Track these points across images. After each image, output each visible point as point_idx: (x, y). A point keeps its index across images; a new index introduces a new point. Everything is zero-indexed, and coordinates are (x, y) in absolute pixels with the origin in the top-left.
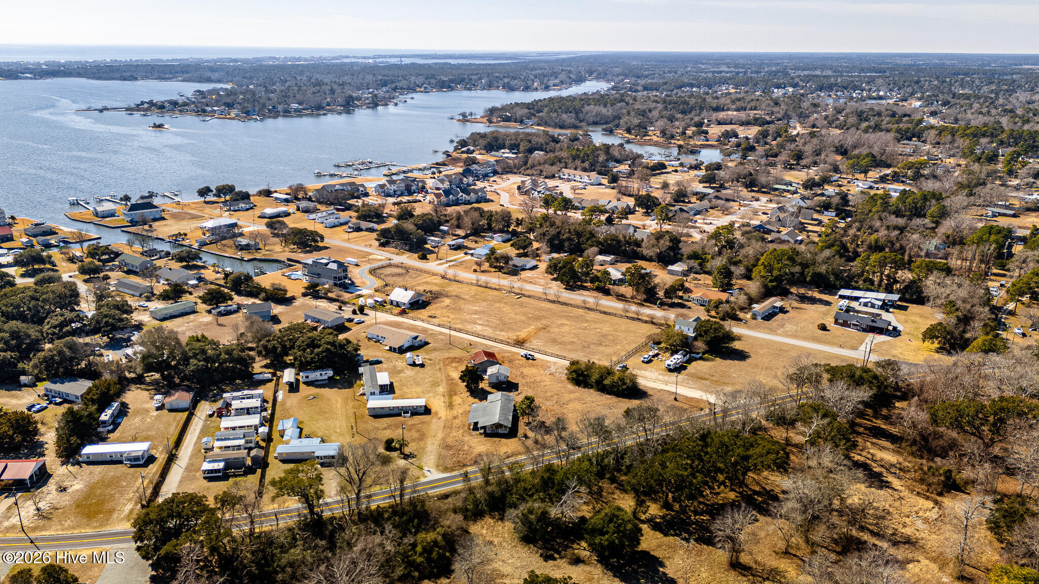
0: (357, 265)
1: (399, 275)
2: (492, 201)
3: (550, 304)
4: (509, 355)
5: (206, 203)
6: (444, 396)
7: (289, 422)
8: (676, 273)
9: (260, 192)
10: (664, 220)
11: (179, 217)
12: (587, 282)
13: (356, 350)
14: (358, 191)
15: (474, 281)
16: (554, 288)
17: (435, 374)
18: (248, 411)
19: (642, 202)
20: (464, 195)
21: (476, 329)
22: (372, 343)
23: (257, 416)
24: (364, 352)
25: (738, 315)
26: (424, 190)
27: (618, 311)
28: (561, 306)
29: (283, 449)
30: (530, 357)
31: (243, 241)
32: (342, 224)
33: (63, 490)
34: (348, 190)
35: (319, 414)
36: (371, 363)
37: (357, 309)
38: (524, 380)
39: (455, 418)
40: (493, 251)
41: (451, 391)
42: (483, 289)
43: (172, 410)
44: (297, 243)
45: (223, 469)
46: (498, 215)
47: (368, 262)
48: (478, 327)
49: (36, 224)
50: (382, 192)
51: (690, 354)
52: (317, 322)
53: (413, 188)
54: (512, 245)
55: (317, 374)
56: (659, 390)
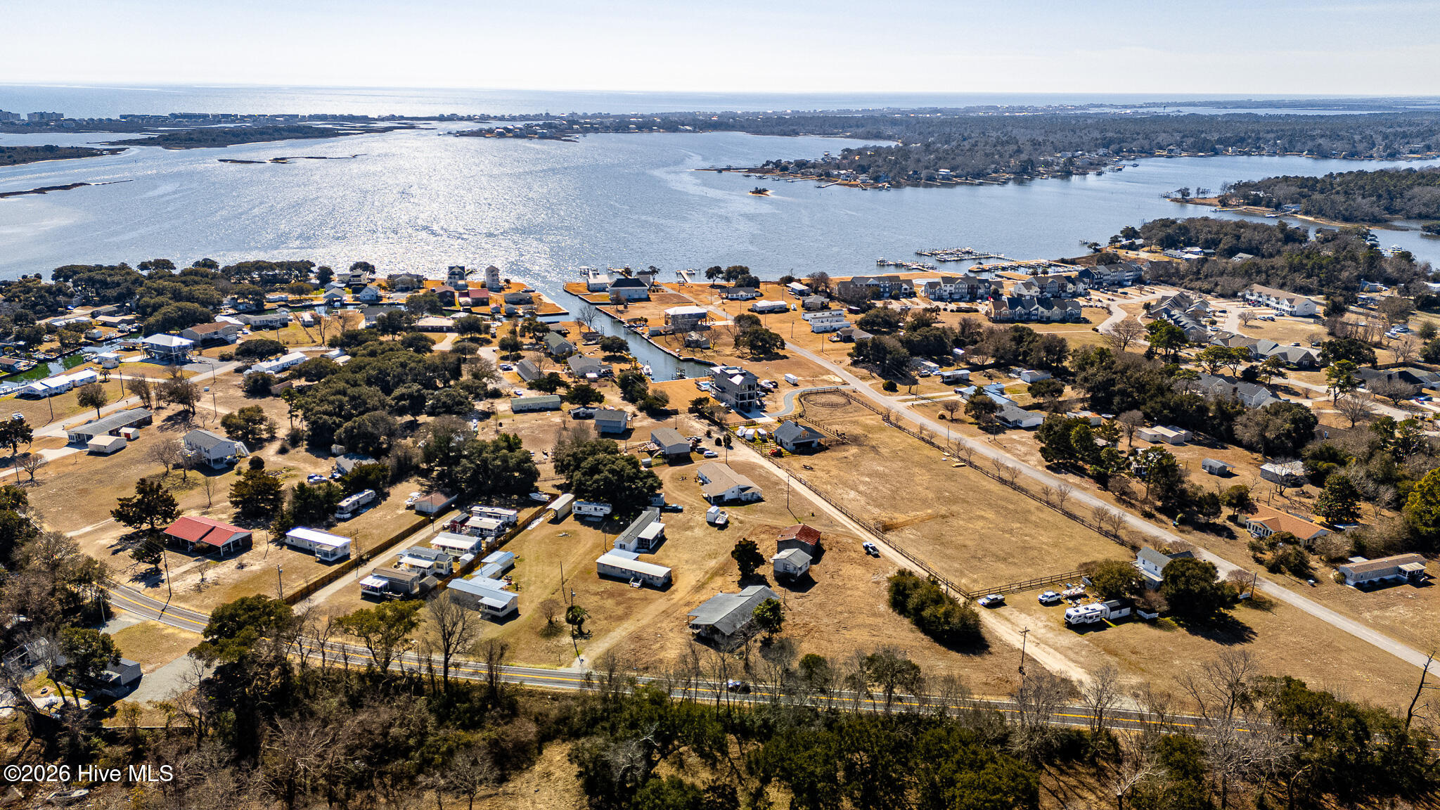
0: (795, 385)
1: (833, 406)
2: (1086, 321)
3: (998, 484)
4: (850, 541)
5: (713, 286)
6: (707, 572)
7: (497, 555)
8: (1273, 478)
9: (782, 279)
10: (1341, 387)
11: (667, 300)
12: (1087, 462)
13: (652, 488)
14: (899, 290)
15: (915, 430)
16: (1031, 463)
17: (728, 541)
18: (481, 533)
19: (1335, 351)
20: (1041, 309)
21: (845, 496)
22: (698, 484)
23: (476, 539)
24: (676, 494)
25: (1314, 569)
26: (996, 296)
27: (1089, 517)
28: (1010, 490)
29: (456, 584)
30: (872, 552)
31: (694, 336)
32: (835, 330)
33: (241, 566)
34: (885, 287)
35: (550, 555)
36: (665, 508)
37: (722, 438)
38: (830, 581)
39: (688, 604)
40: (980, 391)
41: (721, 568)
42: (923, 443)
43: (419, 513)
44: (753, 346)
45: (381, 589)
46: (1040, 342)
47: (813, 383)
48: (853, 494)
49: (526, 291)
50: (931, 294)
51: (1134, 609)
52: (659, 445)
53: (981, 291)
54: (1029, 389)
55: (592, 507)
56: (1012, 650)
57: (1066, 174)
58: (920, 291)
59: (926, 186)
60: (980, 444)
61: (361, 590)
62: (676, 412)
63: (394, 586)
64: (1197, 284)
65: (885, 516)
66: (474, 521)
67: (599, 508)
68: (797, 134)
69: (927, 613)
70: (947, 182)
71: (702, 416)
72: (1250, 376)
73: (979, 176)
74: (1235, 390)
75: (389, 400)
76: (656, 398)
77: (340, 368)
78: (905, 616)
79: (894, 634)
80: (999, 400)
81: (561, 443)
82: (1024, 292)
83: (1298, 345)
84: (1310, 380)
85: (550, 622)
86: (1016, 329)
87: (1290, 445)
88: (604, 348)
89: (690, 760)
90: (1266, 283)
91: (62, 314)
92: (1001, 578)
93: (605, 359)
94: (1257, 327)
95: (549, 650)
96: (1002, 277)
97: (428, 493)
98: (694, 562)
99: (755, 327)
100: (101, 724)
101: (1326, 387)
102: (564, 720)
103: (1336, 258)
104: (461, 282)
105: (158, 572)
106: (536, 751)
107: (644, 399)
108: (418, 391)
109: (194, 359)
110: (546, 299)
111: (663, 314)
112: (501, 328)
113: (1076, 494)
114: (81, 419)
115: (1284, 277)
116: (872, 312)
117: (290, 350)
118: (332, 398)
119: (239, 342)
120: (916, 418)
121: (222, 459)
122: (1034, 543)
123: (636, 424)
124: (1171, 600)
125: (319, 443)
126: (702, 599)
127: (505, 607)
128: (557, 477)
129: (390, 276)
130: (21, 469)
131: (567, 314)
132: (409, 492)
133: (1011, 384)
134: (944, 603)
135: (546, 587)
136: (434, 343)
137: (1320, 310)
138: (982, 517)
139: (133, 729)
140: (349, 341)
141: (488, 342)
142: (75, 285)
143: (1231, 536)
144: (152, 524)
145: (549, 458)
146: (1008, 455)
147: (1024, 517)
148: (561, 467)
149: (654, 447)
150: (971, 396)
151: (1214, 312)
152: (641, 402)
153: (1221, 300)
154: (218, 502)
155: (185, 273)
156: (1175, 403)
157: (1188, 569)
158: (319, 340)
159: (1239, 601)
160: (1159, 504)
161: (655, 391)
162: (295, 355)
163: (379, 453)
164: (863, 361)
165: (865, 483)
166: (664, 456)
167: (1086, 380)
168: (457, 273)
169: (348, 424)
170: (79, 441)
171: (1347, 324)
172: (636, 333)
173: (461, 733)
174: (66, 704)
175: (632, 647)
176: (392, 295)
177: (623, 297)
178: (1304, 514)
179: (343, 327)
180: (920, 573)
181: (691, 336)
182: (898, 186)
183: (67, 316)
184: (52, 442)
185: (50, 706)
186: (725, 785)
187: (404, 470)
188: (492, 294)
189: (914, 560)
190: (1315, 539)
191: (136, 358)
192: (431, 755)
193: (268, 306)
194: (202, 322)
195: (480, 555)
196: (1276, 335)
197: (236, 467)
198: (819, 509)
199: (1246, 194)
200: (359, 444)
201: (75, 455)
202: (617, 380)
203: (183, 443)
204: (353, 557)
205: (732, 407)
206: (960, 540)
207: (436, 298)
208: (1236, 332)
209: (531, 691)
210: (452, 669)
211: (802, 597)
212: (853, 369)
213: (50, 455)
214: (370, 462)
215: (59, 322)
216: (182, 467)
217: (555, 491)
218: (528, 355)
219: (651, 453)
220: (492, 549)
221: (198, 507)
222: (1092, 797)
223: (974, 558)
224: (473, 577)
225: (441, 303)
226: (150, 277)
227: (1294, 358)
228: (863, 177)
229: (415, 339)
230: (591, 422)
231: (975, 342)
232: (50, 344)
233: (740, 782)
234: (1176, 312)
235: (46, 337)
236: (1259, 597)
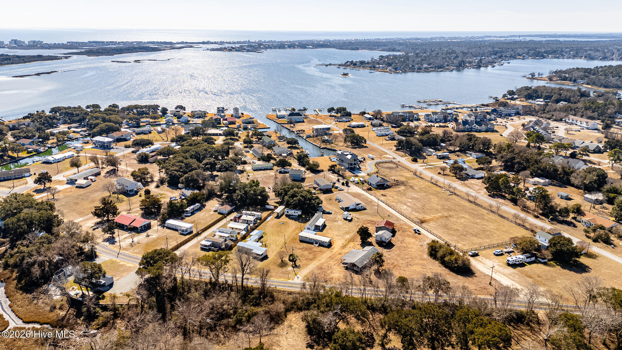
0: (373, 159)
2: (497, 132)
3: (468, 203)
4: (407, 227)
5: (330, 116)
6: (346, 240)
7: (255, 232)
8: (589, 200)
9: (360, 113)
10: (615, 161)
11: (311, 122)
12: (506, 193)
13: (318, 204)
14: (413, 117)
15: (429, 179)
16: (482, 193)
17: (354, 228)
18: (247, 222)
19: (610, 145)
20: (477, 126)
21: (402, 208)
22: (337, 202)
23: (247, 225)
24: (328, 206)
25: (612, 241)
26: (456, 120)
27: (511, 217)
28: (474, 205)
29: (240, 244)
30: (417, 232)
31: (326, 137)
32: (387, 135)
33: (148, 236)
34: (407, 116)
35: (278, 232)
36: (324, 212)
37: (345, 182)
38: (401, 244)
39: (340, 254)
40: (456, 162)
41: (352, 239)
42: (433, 185)
43: (219, 213)
44: (352, 142)
45: (209, 246)
46: (480, 141)
47: (380, 158)
48: (405, 207)
49: (250, 118)
50: (427, 119)
51: (537, 257)
52: (318, 185)
53: (449, 118)
54: (477, 161)
55: (293, 211)
56: (485, 275)
57: (479, 67)
58: (422, 118)
59: (418, 72)
60: (457, 185)
61: (200, 246)
62: (322, 171)
63: (214, 245)
64: (544, 115)
65: (421, 216)
66: (244, 217)
67: (296, 212)
68: (358, 49)
69: (446, 259)
70: (427, 70)
71: (334, 172)
72: (573, 156)
73: (440, 68)
74: (568, 162)
75: (201, 165)
76: (314, 165)
77: (178, 151)
78: (436, 260)
79: (432, 268)
80: (465, 166)
81: (276, 184)
82: (468, 118)
83: (592, 142)
84: (599, 158)
85: (282, 260)
86: (469, 135)
87: (596, 186)
88: (288, 143)
89: (351, 321)
90: (575, 115)
91: (56, 127)
92: (475, 244)
93: (289, 148)
94: (573, 134)
95: (283, 273)
96: (457, 112)
97: (222, 205)
98: (340, 236)
99: (353, 134)
100: (99, 302)
101: (608, 161)
102: (294, 303)
103: (605, 104)
104: (222, 114)
105: (113, 238)
106: (284, 316)
107: (309, 165)
108: (214, 161)
109: (114, 147)
110: (259, 121)
111: (311, 128)
112: (242, 134)
113: (504, 208)
114: (71, 172)
115: (582, 112)
116: (402, 127)
117: (155, 143)
118: (177, 164)
119: (132, 140)
120: (428, 174)
121: (132, 190)
122: (488, 228)
123: (306, 176)
124: (553, 254)
125: (173, 183)
126: (346, 251)
127: (262, 254)
128: (276, 198)
129: (192, 112)
130: (49, 194)
131: (269, 128)
132: (213, 205)
133: (468, 159)
134: (454, 255)
135: (278, 246)
136: (216, 140)
137: (600, 127)
138: (464, 217)
139: (114, 304)
140: (179, 140)
141: (238, 140)
142: (60, 115)
143: (575, 226)
144: (108, 217)
145: (271, 190)
146: (471, 190)
147: (482, 217)
148: (278, 194)
149: (315, 186)
150: (452, 164)
151: (553, 127)
152: (307, 166)
153: (555, 122)
154: (133, 208)
155: (106, 110)
156: (543, 167)
157: (561, 240)
158: (166, 139)
159: (582, 255)
160: (541, 212)
161: (313, 162)
162: (157, 145)
163: (200, 188)
164: (401, 149)
165: (410, 202)
166: (321, 190)
167: (502, 157)
168: (221, 110)
169: (186, 175)
170: (72, 182)
171: (613, 133)
172: (300, 136)
173: (253, 308)
174: (83, 294)
175: (319, 272)
176: (194, 120)
177: (293, 120)
178: (605, 216)
179: (176, 134)
180: (441, 242)
181: (325, 138)
182: (405, 72)
183: (58, 128)
184: (60, 182)
185: (77, 295)
186: (368, 332)
187: (211, 195)
188: (237, 120)
189: (436, 236)
190: (612, 227)
191: (89, 146)
192: (241, 317)
193: (141, 124)
194: (116, 131)
195: (249, 232)
196: (581, 138)
197: (139, 193)
198: (391, 213)
199: (561, 75)
200: (191, 184)
201: (71, 188)
202: (296, 157)
203: (116, 183)
204: (195, 232)
205: (347, 169)
206: (455, 227)
207: (214, 121)
208: (565, 137)
209: (279, 290)
210: (245, 281)
211: (389, 251)
212: (397, 152)
213: (60, 187)
214: (196, 191)
215: (55, 131)
216: (116, 193)
217: (276, 205)
218: (256, 146)
219: (315, 188)
220: (253, 229)
221: (125, 211)
222: (530, 339)
223: (463, 235)
224: (247, 241)
225: (216, 123)
226: (91, 112)
227: (592, 147)
228: (390, 68)
229: (208, 139)
230: (287, 175)
231: (450, 141)
232: (52, 141)
233: (374, 331)
234: (537, 128)
235: (51, 137)
236: (590, 253)
